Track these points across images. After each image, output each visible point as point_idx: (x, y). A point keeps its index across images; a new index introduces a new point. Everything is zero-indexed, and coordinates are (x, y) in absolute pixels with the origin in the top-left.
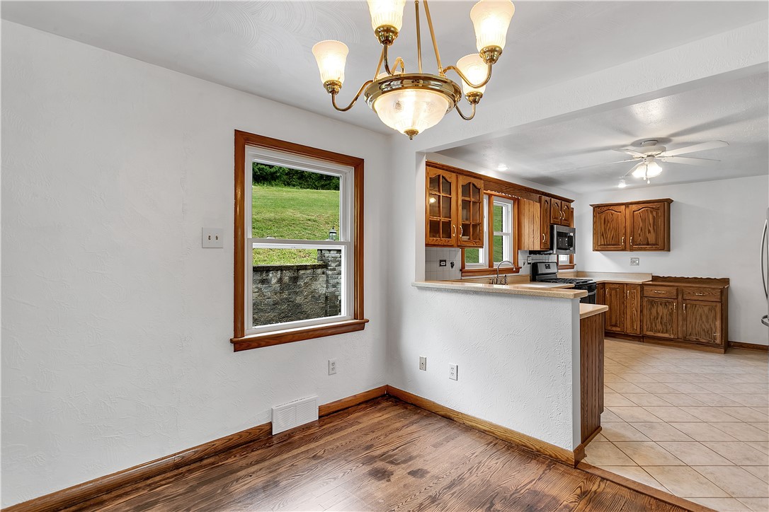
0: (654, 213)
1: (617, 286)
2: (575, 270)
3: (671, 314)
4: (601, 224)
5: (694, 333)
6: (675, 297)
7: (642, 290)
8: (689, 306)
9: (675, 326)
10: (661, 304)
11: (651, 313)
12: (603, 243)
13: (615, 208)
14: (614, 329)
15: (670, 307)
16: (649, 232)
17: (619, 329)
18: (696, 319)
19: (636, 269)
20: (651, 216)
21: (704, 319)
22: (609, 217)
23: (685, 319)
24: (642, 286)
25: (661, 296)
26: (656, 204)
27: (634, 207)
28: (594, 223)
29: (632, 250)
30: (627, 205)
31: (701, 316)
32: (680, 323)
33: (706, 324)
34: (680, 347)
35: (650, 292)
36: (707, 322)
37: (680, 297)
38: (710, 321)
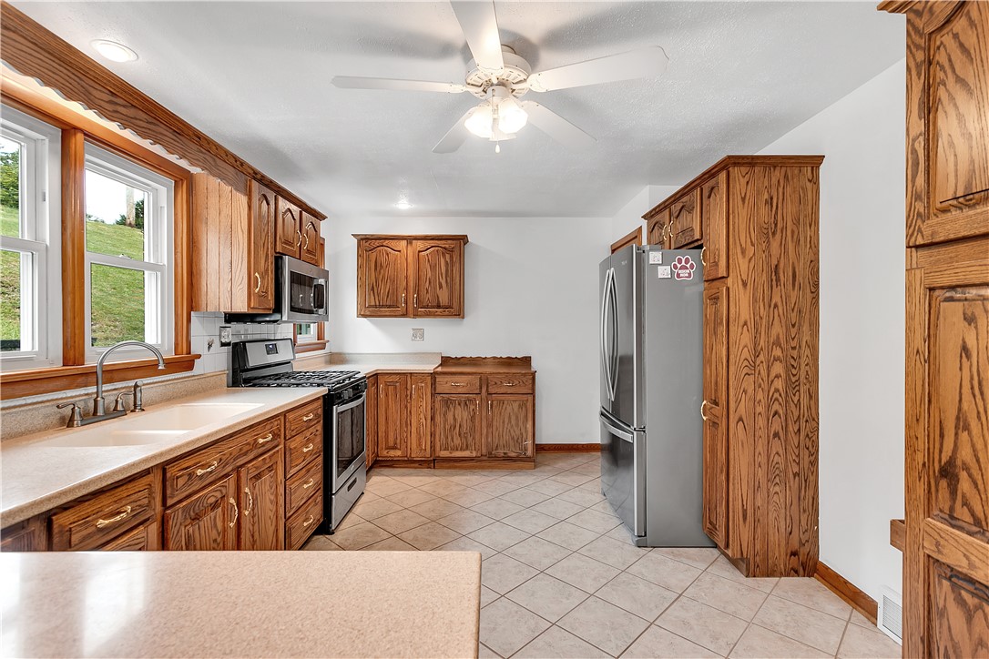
0: (448, 256)
1: (396, 378)
2: (327, 350)
3: (473, 418)
4: (370, 269)
5: (501, 443)
6: (478, 391)
7: (434, 383)
8: (495, 402)
9: (477, 437)
10: (459, 404)
11: (446, 420)
12: (373, 303)
13: (393, 244)
14: (392, 453)
15: (472, 407)
16: (441, 287)
17: (398, 453)
18: (504, 422)
19: (420, 346)
20: (442, 260)
21: (513, 422)
22: (383, 259)
23: (490, 425)
24: (433, 375)
25: (460, 390)
26: (449, 242)
27: (420, 245)
28: (359, 267)
29: (416, 315)
30: (410, 239)
31: (510, 418)
32: (485, 431)
33: (516, 429)
34: (483, 468)
35: (445, 385)
36: (517, 425)
37: (484, 390)
38: (521, 424)
